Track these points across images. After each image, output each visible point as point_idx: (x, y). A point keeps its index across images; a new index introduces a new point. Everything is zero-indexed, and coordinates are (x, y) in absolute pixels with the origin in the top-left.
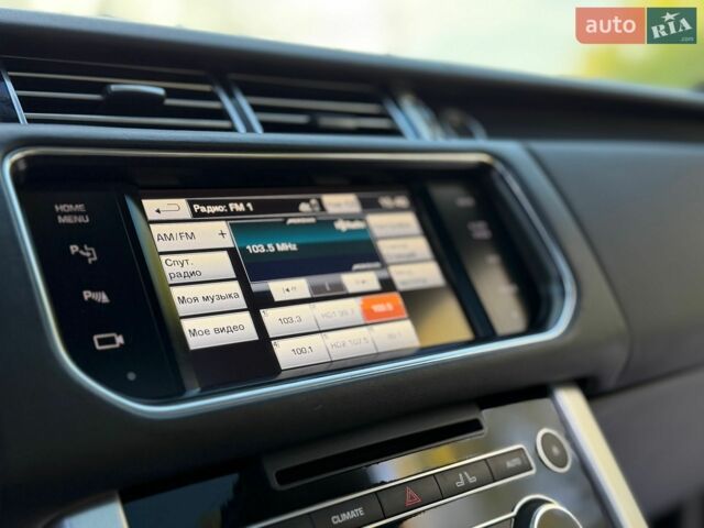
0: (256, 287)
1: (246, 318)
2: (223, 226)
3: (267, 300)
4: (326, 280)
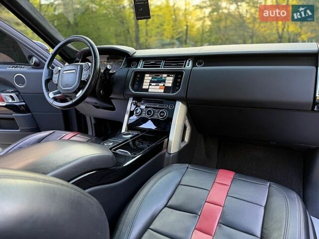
1: (148, 86)
4: (157, 84)
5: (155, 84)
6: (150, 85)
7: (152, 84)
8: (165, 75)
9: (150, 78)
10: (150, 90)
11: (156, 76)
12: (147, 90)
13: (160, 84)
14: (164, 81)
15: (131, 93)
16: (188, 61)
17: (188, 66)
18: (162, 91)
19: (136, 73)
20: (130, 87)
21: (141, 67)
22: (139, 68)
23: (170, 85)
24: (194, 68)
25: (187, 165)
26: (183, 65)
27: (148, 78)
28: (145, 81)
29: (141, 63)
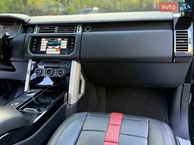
0: (47, 47)
1: (45, 49)
2: (47, 41)
3: (48, 48)
4: (54, 47)
5: (51, 47)
6: (47, 48)
7: (49, 47)
8: (59, 39)
9: (47, 42)
10: (47, 52)
11: (51, 40)
12: (44, 52)
13: (56, 47)
14: (59, 44)
15: (30, 56)
16: (78, 27)
17: (78, 31)
18: (59, 52)
19: (33, 38)
20: (29, 51)
21: (37, 33)
22: (35, 33)
23: (65, 47)
24: (84, 33)
25: (86, 113)
26: (74, 30)
27: (44, 42)
28: (42, 44)
29: (37, 29)
